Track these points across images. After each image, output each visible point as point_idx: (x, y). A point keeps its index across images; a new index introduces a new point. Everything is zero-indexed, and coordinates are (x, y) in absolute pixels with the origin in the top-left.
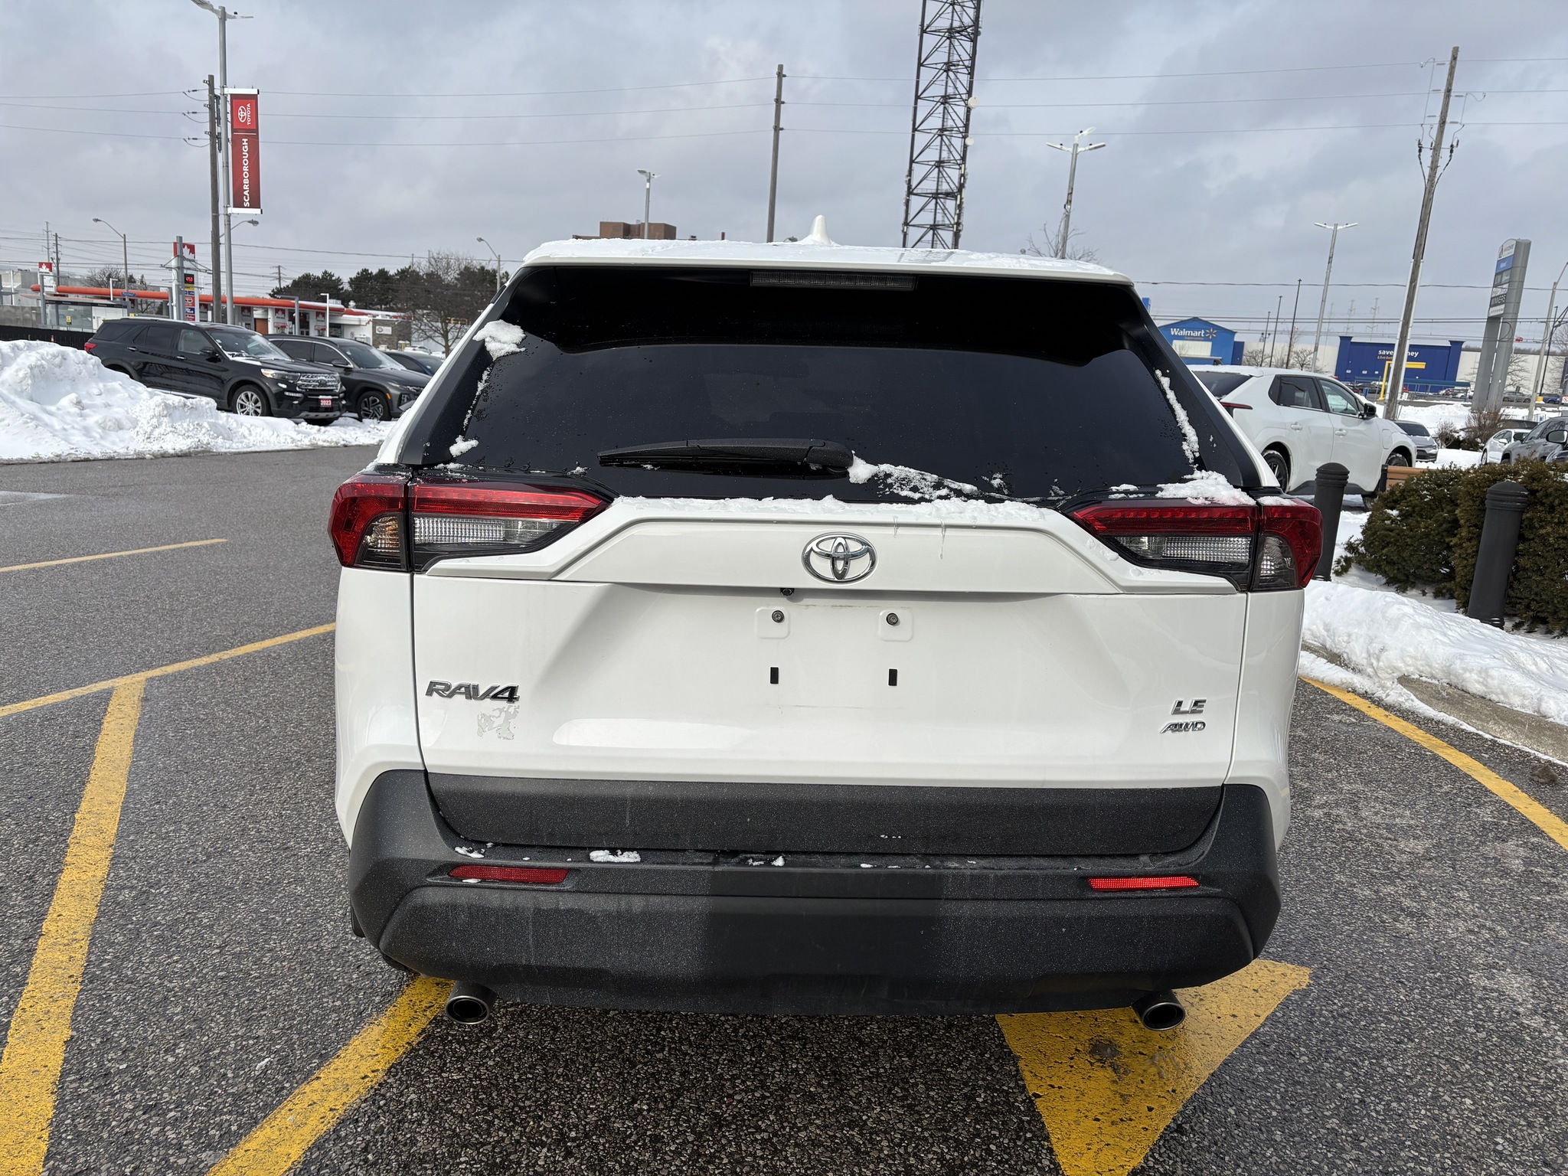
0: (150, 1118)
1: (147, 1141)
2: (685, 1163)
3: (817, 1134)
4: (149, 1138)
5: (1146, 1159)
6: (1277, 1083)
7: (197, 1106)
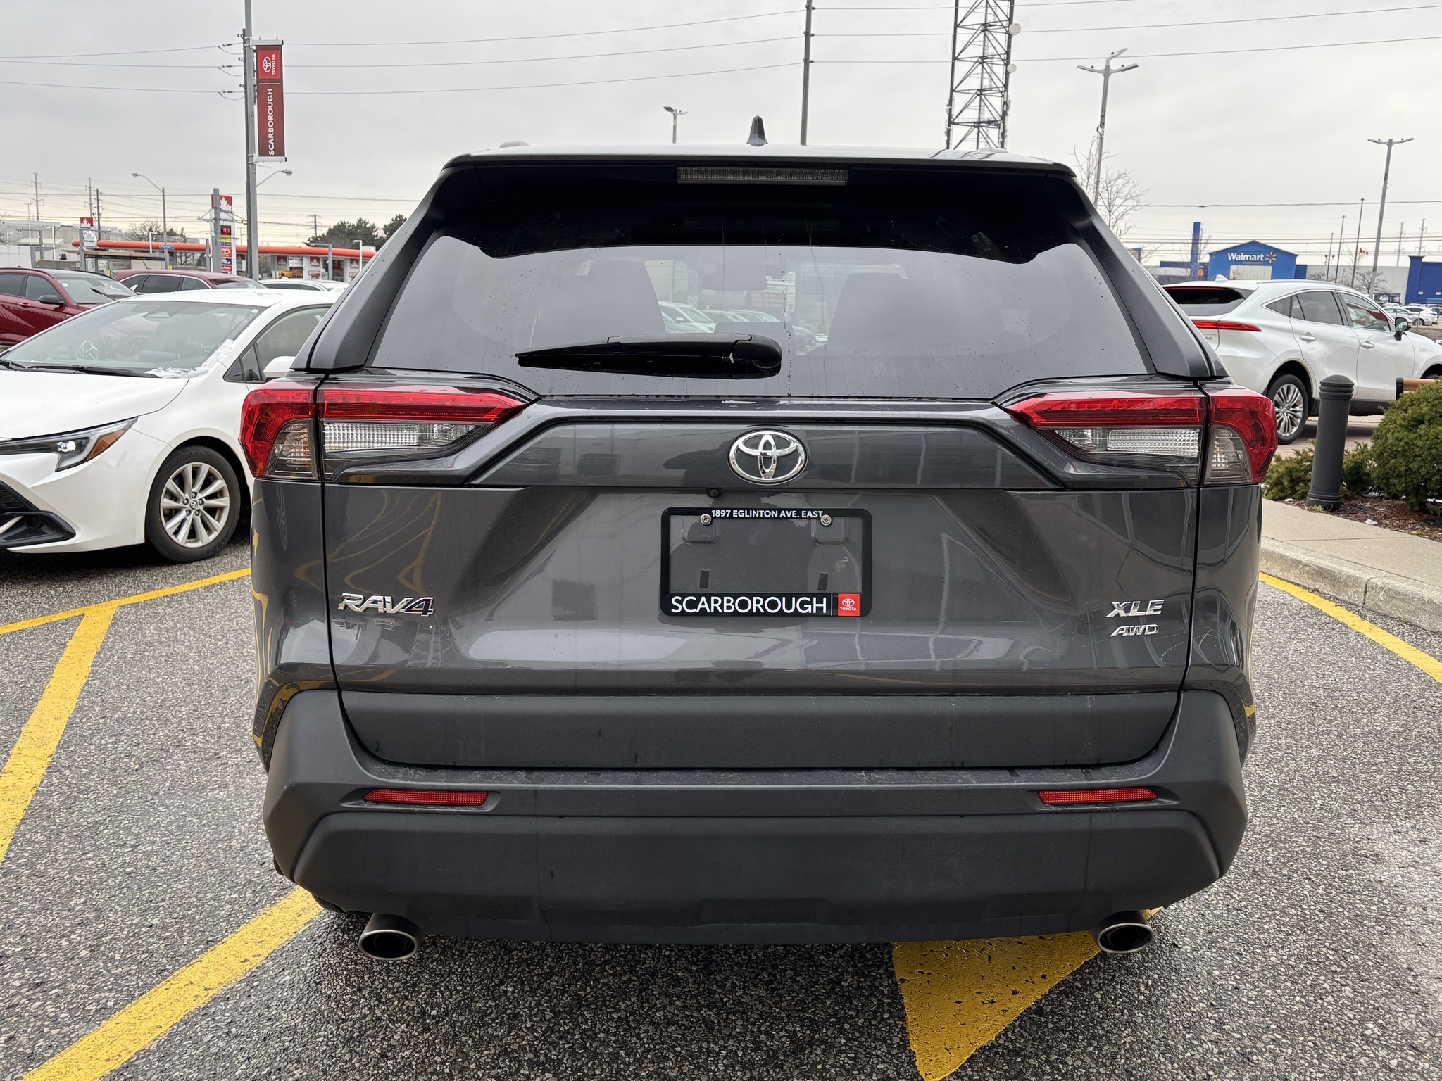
0: (33, 994)
1: (26, 1014)
2: (537, 1038)
3: (674, 1014)
4: (28, 1011)
5: (998, 1037)
7: (81, 984)
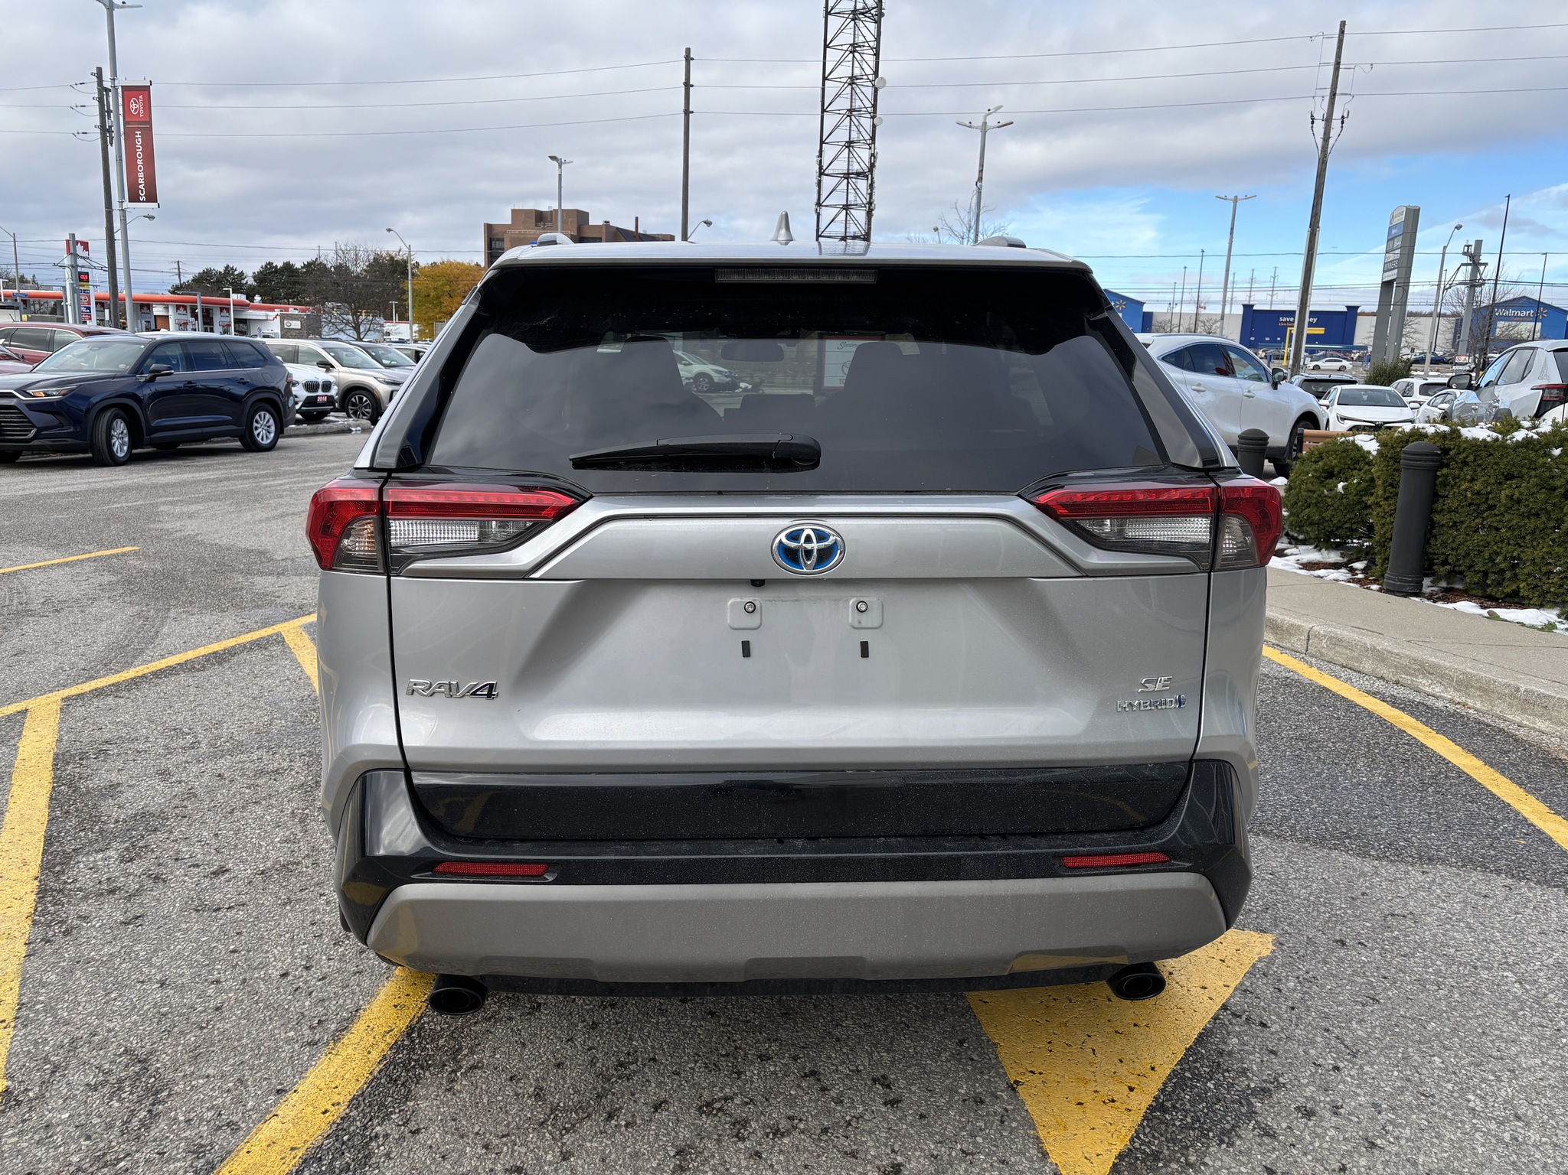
5: (1132, 1141)
6: (1252, 1054)
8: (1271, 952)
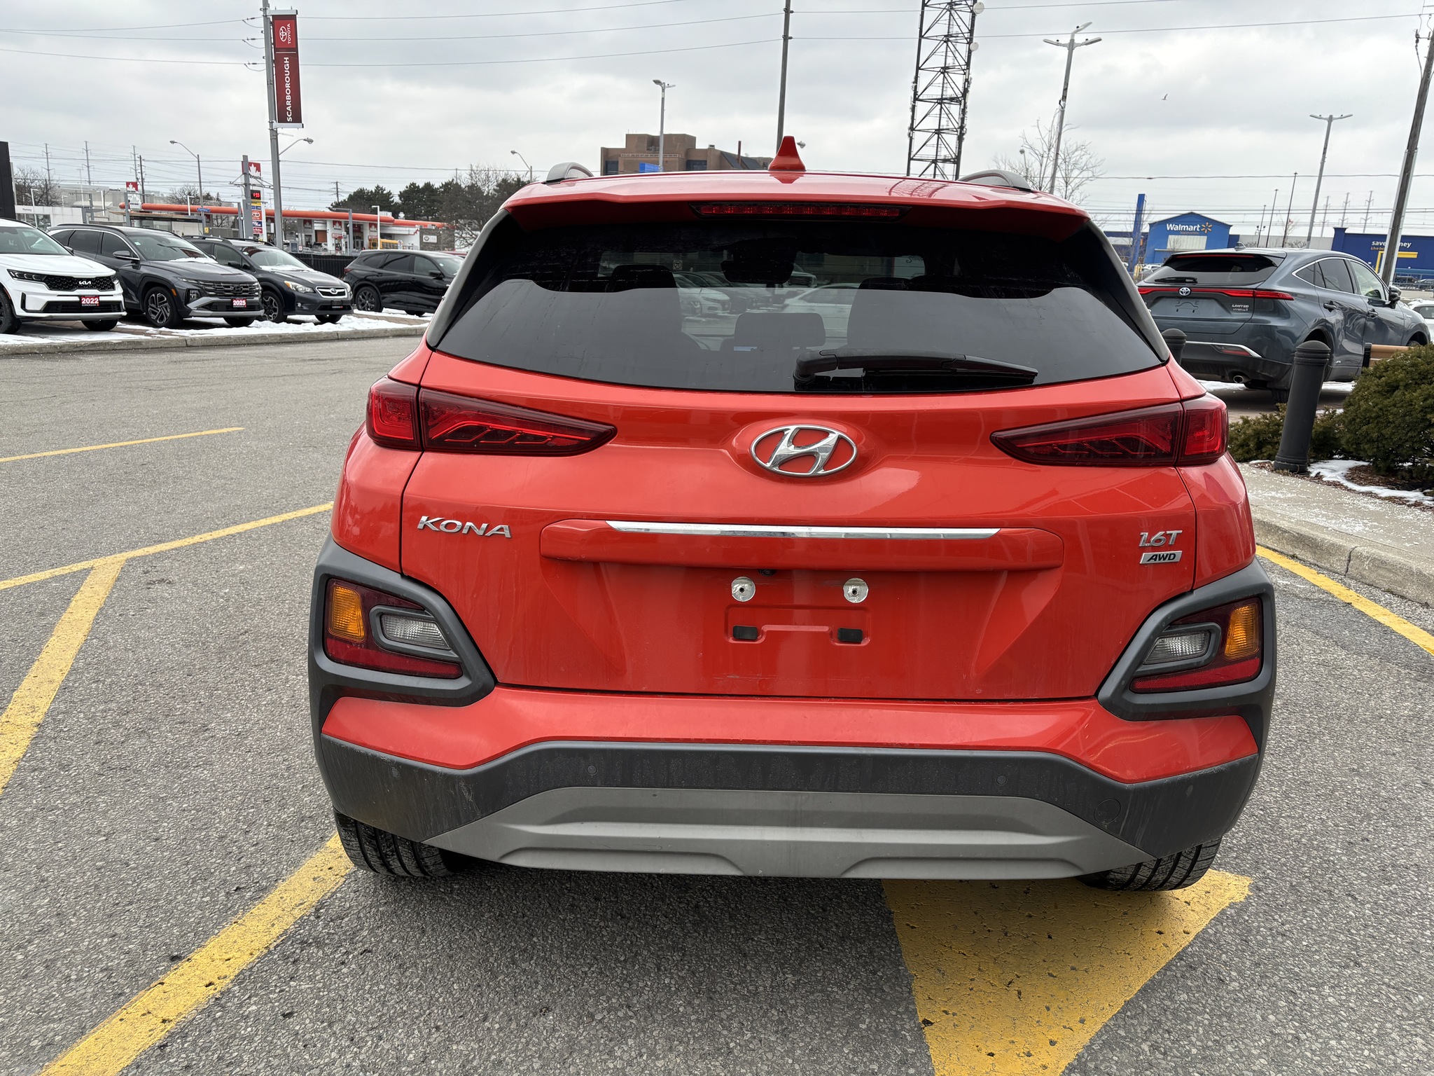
6: (1200, 1014)
7: (28, 1012)
8: (1246, 898)
